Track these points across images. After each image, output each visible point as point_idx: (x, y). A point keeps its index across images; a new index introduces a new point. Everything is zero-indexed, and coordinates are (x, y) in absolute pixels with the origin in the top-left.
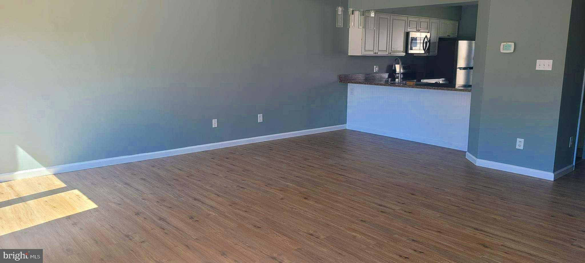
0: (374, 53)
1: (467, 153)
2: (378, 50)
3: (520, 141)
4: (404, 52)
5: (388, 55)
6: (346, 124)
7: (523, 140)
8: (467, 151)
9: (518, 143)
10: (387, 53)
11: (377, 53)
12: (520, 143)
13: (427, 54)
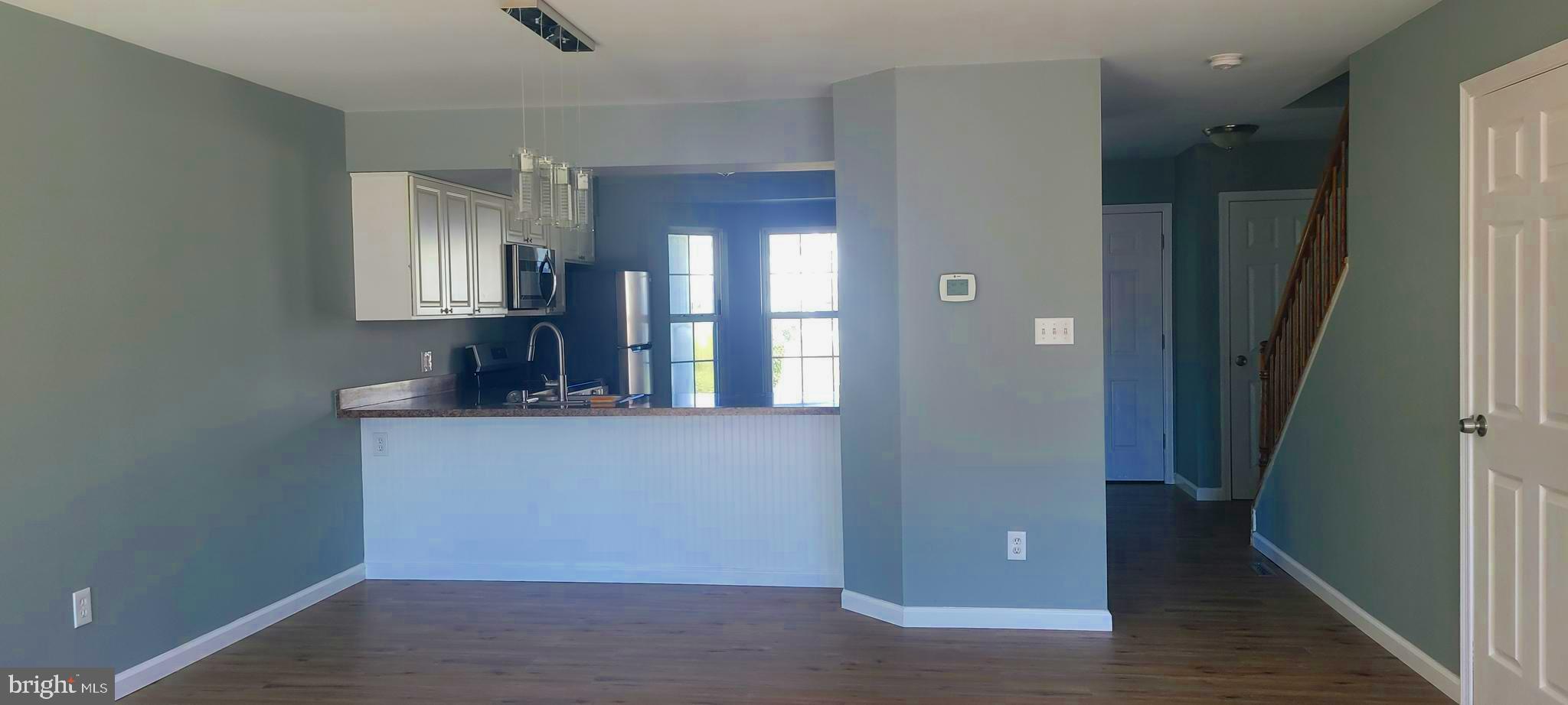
0: (442, 311)
1: (845, 594)
2: (451, 302)
3: (1015, 537)
4: (504, 304)
5: (471, 315)
6: (363, 562)
7: (1024, 533)
8: (843, 587)
9: (1011, 546)
10: (470, 310)
11: (451, 311)
12: (1017, 545)
13: (548, 311)
